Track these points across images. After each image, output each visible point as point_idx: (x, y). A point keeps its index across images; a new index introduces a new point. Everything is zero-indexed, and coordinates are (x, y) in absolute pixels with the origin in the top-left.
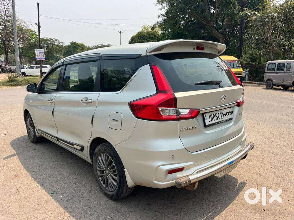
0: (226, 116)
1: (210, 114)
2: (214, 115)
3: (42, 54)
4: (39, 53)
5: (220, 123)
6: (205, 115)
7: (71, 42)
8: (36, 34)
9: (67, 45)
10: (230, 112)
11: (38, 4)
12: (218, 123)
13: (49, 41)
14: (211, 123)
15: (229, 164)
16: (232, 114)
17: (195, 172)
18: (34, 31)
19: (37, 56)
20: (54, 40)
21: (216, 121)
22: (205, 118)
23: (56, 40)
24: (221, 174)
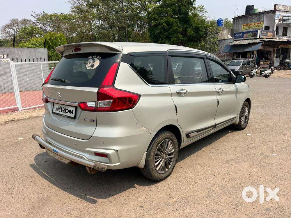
1: (58, 105)
2: (60, 107)
5: (62, 116)
6: (55, 104)
10: (70, 110)
12: (60, 115)
14: (56, 112)
21: (60, 113)
22: (54, 106)
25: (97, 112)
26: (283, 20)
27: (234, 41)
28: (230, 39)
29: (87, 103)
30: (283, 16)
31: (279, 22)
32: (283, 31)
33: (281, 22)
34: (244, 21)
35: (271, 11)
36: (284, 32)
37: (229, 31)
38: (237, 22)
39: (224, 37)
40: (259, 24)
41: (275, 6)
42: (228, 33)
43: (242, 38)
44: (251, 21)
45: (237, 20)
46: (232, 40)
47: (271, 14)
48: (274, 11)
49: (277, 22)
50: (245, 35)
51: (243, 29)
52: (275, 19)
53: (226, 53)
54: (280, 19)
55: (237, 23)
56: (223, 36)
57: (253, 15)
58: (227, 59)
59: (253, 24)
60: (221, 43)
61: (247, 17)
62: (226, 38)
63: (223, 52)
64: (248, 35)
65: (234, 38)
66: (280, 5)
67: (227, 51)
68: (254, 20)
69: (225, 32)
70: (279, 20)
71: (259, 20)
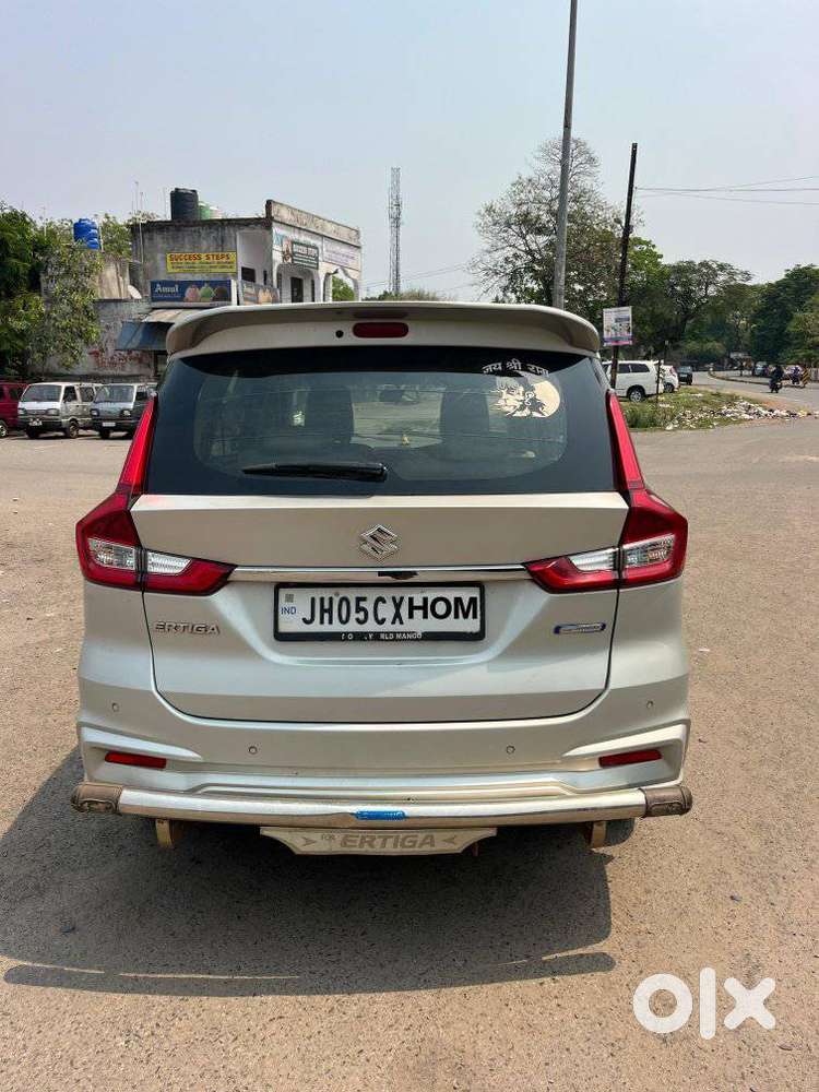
0: (425, 616)
1: (323, 593)
2: (344, 600)
3: (624, 323)
4: (616, 321)
5: (374, 639)
7: (791, 267)
8: (655, 250)
9: (773, 282)
10: (458, 600)
11: (635, 146)
12: (360, 635)
13: (694, 271)
14: (317, 628)
15: (360, 815)
16: (466, 616)
17: (205, 790)
18: (647, 243)
19: (608, 331)
20: (714, 266)
21: (353, 627)
23: (722, 267)
24: (308, 842)
25: (621, 590)
26: (294, 254)
27: (154, 309)
28: (137, 300)
29: (571, 558)
30: (293, 243)
31: (284, 258)
32: (293, 291)
33: (290, 261)
34: (171, 241)
35: (257, 221)
36: (295, 294)
37: (124, 271)
38: (146, 241)
39: (109, 291)
40: (224, 260)
41: (269, 204)
42: (121, 279)
43: (181, 300)
44: (195, 245)
45: (147, 235)
46: (144, 306)
47: (259, 231)
48: (266, 222)
49: (277, 257)
50: (189, 292)
51: (171, 270)
52: (272, 249)
53: (129, 352)
54: (285, 250)
55: (146, 244)
56: (106, 286)
57: (199, 225)
58: (135, 372)
59: (203, 256)
60: (105, 311)
61: (178, 229)
62: (116, 295)
63: (121, 347)
64: (200, 292)
65: (154, 300)
66: (281, 204)
67: (135, 343)
68: (204, 244)
69: (110, 272)
70: (283, 253)
71: (222, 243)
